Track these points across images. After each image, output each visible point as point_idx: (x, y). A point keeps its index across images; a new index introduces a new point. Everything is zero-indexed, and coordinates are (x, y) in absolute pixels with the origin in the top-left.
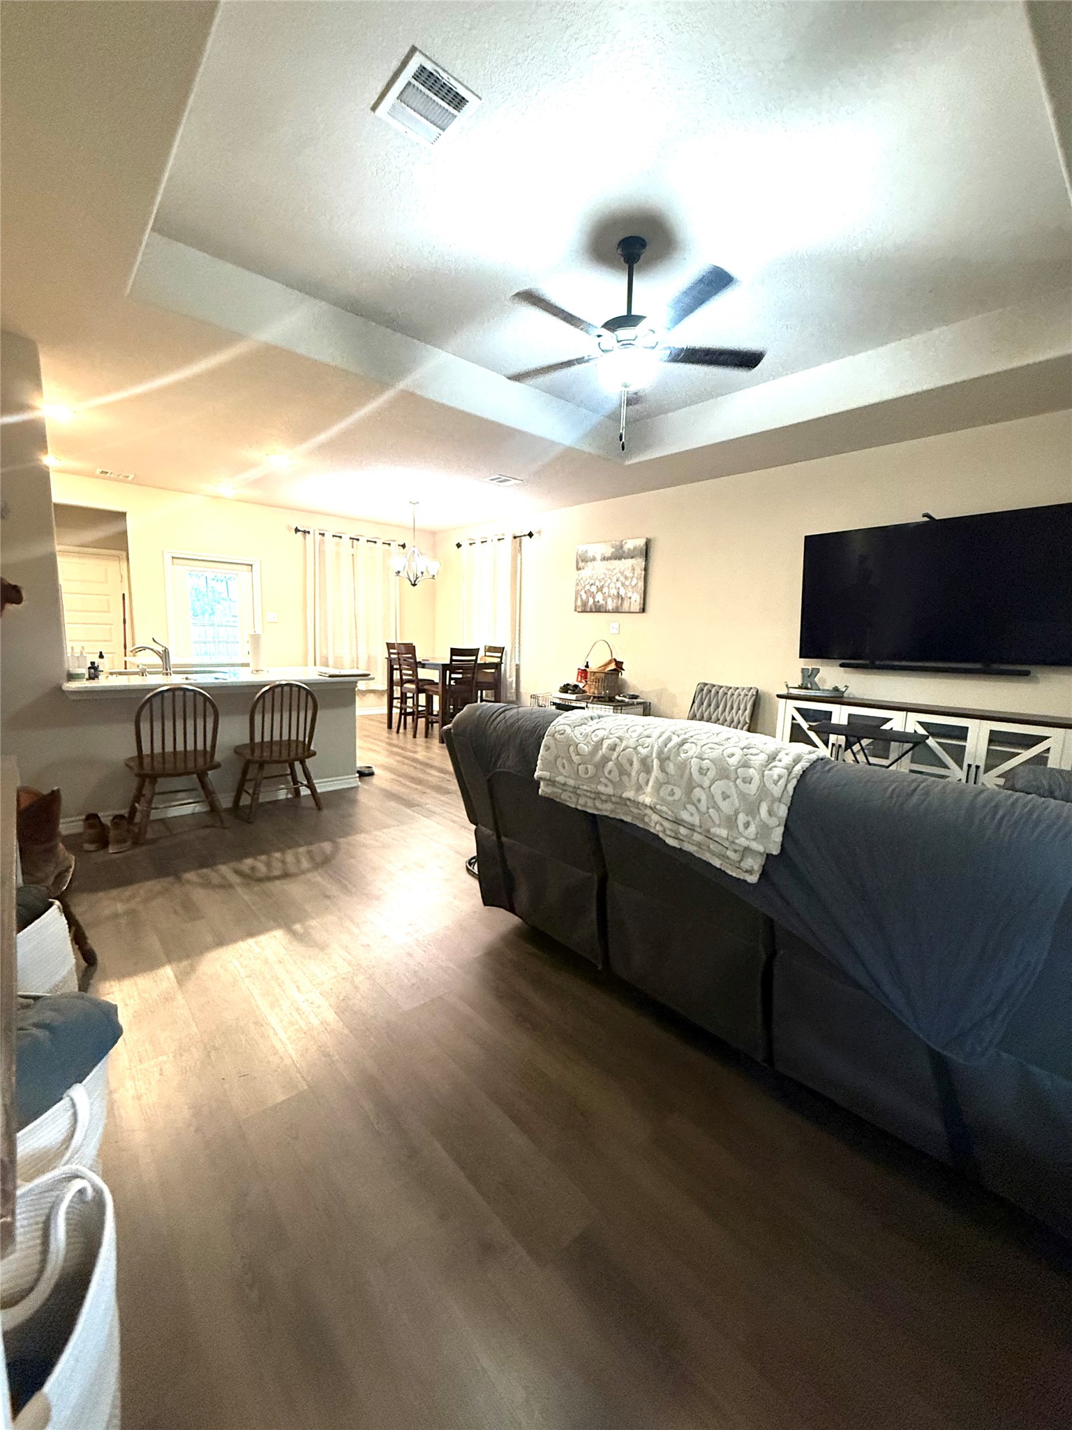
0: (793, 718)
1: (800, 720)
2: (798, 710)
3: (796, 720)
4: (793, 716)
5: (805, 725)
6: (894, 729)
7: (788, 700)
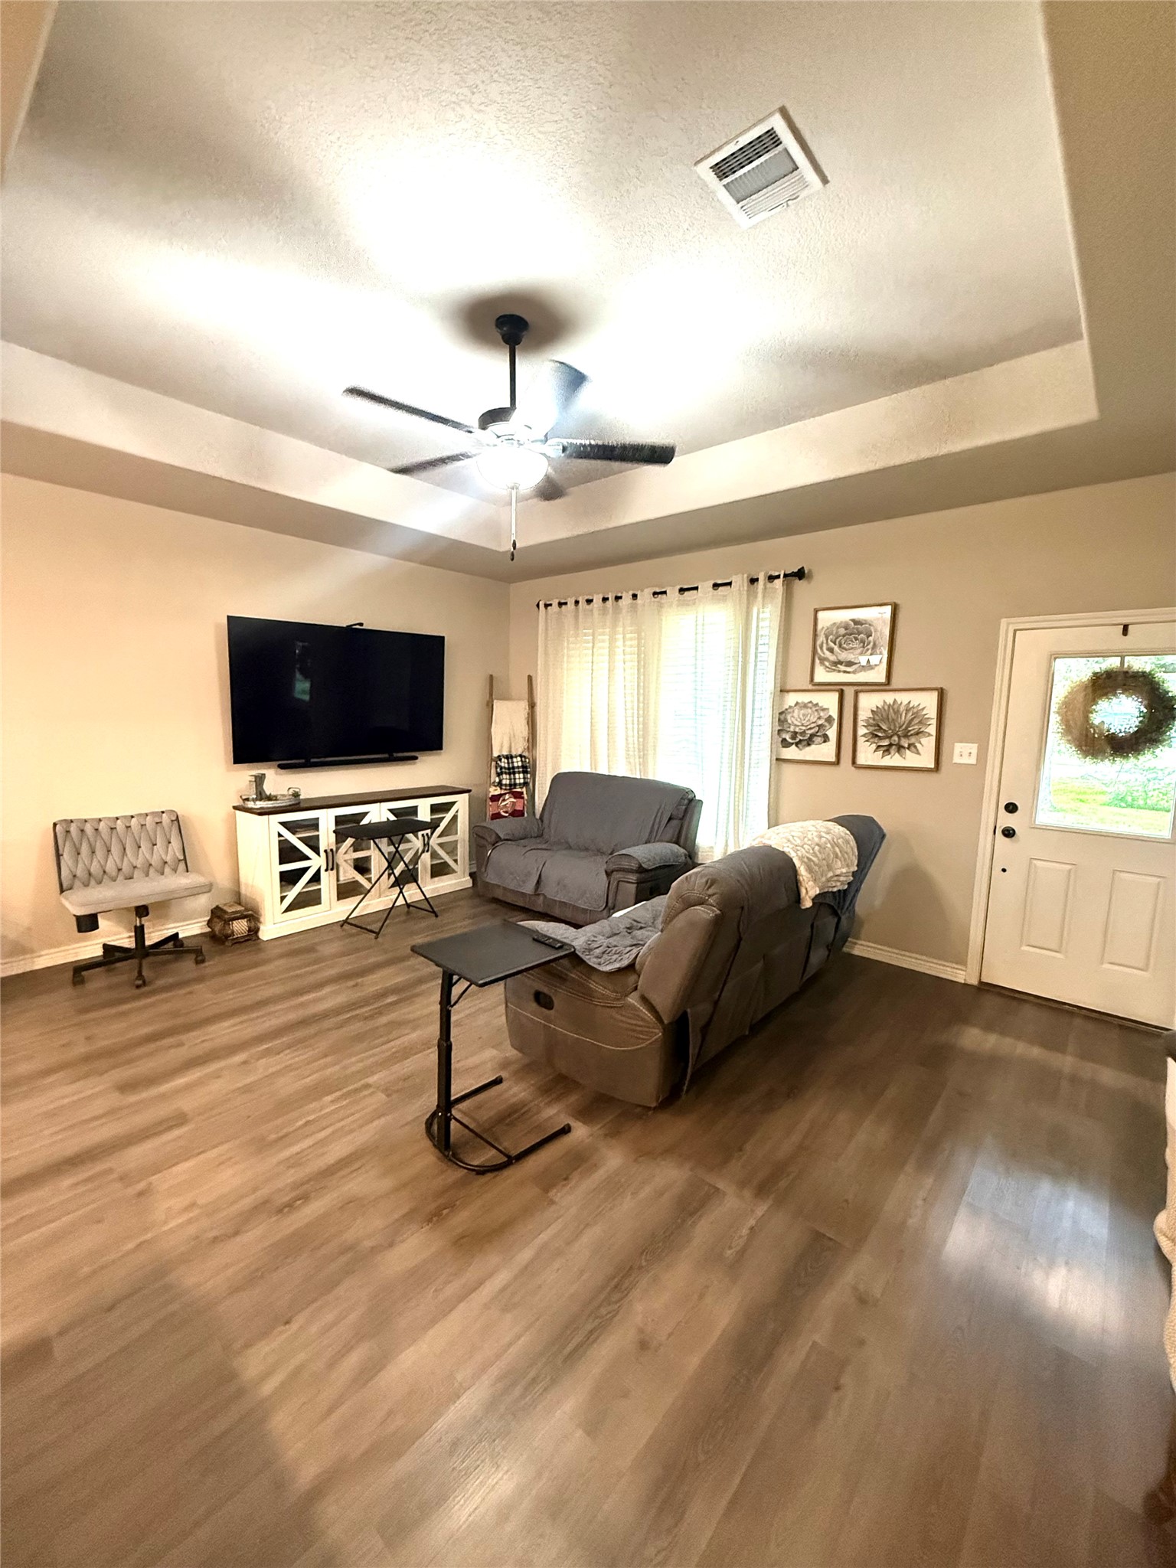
0: (280, 835)
1: (288, 835)
2: (283, 824)
3: (282, 836)
4: (279, 833)
5: (293, 839)
6: (372, 822)
7: (271, 816)
